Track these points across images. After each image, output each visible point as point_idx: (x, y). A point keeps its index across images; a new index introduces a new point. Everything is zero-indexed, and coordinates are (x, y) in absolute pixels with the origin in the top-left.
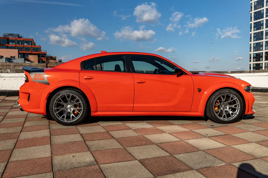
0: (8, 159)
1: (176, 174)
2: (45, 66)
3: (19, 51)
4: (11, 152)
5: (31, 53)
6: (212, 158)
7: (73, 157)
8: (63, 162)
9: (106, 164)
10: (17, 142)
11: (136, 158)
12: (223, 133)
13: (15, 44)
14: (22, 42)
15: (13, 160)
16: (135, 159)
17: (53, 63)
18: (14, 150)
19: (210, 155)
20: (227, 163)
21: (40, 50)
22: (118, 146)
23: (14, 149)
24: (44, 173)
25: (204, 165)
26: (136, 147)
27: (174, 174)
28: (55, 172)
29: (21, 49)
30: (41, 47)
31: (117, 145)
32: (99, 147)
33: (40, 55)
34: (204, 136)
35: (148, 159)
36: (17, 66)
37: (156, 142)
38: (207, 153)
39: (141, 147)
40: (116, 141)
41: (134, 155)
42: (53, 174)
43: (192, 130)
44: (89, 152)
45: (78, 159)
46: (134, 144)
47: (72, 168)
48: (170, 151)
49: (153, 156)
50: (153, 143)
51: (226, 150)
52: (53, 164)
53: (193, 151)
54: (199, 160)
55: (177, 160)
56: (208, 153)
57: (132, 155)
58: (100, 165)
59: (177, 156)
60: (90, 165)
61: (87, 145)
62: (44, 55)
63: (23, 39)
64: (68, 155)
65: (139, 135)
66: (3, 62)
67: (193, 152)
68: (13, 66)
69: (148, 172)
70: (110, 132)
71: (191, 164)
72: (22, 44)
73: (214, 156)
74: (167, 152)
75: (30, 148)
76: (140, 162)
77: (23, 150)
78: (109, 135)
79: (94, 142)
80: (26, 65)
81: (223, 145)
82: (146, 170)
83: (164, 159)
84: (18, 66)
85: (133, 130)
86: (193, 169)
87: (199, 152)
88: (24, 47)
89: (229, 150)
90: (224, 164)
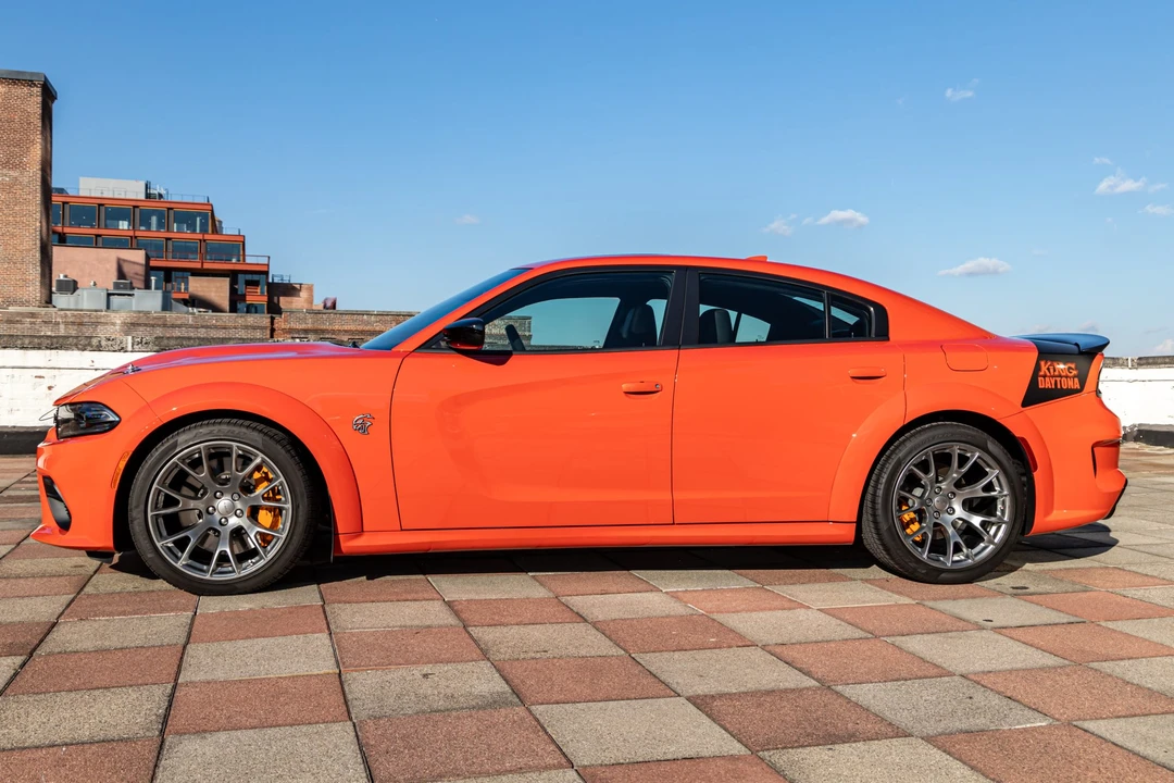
0: (173, 676)
1: (837, 746)
2: (266, 328)
3: (148, 258)
4: (179, 655)
5: (198, 266)
6: (995, 700)
7: (426, 676)
8: (384, 691)
9: (558, 703)
10: (196, 623)
11: (680, 692)
12: (1062, 615)
13: (129, 225)
14: (160, 215)
15: (193, 679)
16: (673, 693)
17: (302, 315)
18: (189, 646)
19: (992, 690)
20: (1058, 720)
21: (239, 255)
22: (604, 647)
23: (187, 642)
24: (317, 723)
25: (958, 725)
26: (677, 655)
27: (829, 747)
28: (361, 722)
29: (158, 248)
30: (244, 243)
31: (598, 645)
32: (524, 649)
33: (241, 277)
34: (976, 623)
35: (730, 694)
36: (139, 325)
37: (765, 638)
38: (978, 683)
39: (701, 655)
40: (594, 631)
41: (669, 680)
42: (354, 726)
43: (926, 603)
44: (485, 666)
45: (443, 683)
46: (670, 642)
47: (424, 712)
48: (820, 672)
49: (749, 685)
50: (749, 643)
51: (1064, 678)
52: (349, 697)
53: (920, 674)
54: (940, 707)
55: (848, 703)
56: (983, 686)
57: (662, 679)
58: (533, 708)
59: (848, 691)
60: (494, 703)
61: (475, 641)
62: (258, 276)
63: (168, 205)
64: (402, 672)
65: (691, 612)
66: (80, 308)
67: (920, 678)
68: (124, 324)
69: (726, 735)
70: (569, 598)
71: (903, 719)
72: (160, 225)
73: (1009, 695)
74: (808, 674)
75: (248, 643)
76: (694, 704)
77: (223, 649)
78: (564, 608)
79: (505, 630)
80: (179, 322)
81: (1056, 658)
82: (718, 728)
83: (791, 696)
84: (146, 325)
85: (666, 593)
86: (910, 735)
87: (946, 679)
88: (168, 239)
89: (1075, 676)
90: (1043, 724)
